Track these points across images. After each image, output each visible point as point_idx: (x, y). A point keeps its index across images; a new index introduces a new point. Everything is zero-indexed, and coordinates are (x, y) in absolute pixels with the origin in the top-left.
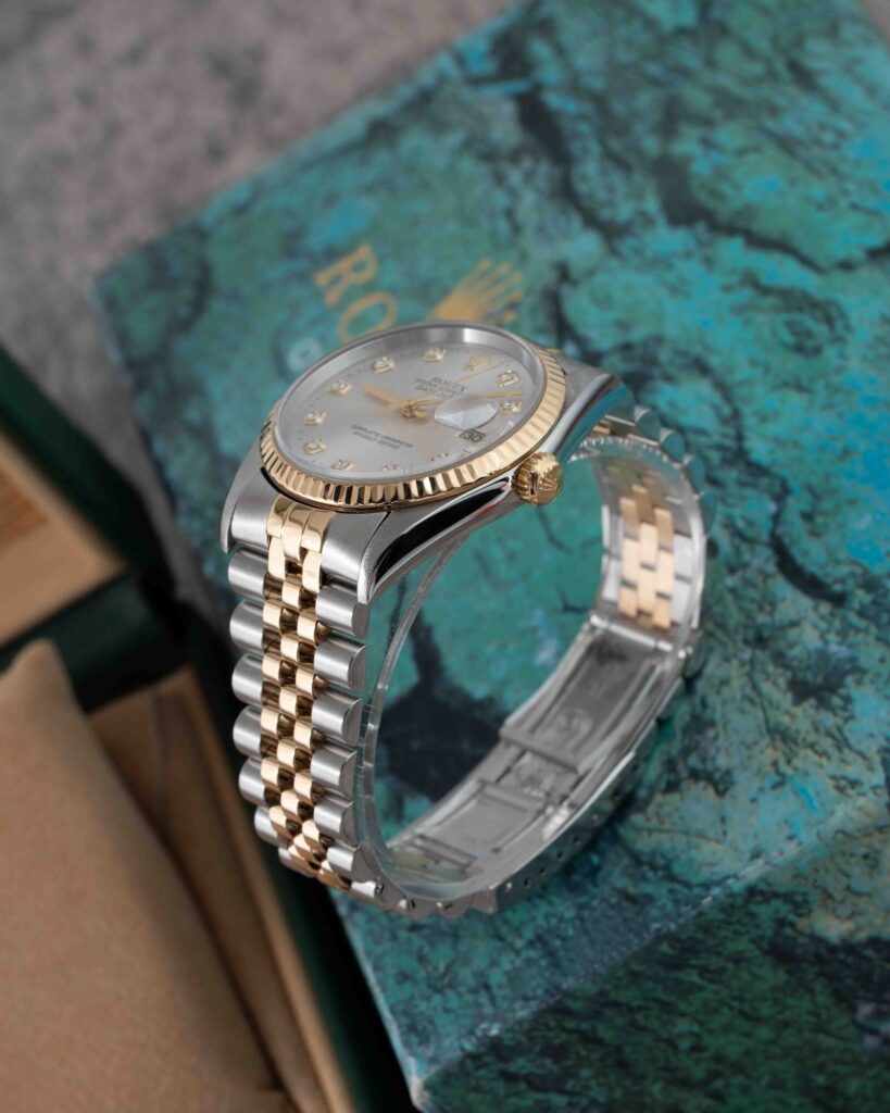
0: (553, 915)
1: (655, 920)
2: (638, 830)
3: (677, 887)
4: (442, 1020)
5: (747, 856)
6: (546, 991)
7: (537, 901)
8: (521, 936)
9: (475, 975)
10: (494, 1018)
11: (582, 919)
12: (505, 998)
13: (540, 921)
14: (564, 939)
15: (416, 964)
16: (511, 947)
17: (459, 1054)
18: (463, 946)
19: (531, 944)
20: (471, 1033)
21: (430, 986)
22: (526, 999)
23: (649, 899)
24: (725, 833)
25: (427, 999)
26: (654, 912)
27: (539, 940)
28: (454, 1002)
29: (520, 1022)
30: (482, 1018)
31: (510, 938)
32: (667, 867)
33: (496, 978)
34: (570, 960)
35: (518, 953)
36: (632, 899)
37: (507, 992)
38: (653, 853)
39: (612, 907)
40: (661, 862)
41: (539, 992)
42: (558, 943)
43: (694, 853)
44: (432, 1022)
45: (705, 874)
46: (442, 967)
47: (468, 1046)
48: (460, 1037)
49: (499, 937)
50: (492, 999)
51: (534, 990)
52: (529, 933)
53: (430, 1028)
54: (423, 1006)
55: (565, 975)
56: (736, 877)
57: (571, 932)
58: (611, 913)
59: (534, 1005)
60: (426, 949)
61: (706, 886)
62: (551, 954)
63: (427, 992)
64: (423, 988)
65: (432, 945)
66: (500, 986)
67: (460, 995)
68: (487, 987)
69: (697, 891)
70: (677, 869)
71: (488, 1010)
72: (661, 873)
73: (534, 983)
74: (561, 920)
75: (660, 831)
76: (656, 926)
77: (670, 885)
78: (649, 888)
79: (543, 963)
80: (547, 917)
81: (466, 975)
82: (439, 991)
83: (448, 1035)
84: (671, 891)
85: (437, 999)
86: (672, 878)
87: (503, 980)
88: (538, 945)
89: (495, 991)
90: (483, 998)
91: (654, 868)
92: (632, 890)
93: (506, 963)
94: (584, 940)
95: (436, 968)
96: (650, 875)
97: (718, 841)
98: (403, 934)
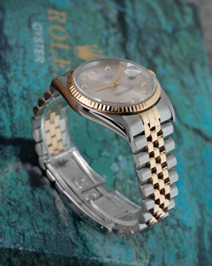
0: (50, 231)
1: (76, 253)
2: (82, 226)
3: (85, 249)
4: (7, 234)
5: (107, 255)
6: (39, 249)
7: (47, 223)
8: (39, 229)
9: (22, 229)
10: (22, 245)
11: (57, 238)
12: (27, 242)
13: (45, 229)
14: (50, 239)
15: (6, 214)
16: (35, 230)
17: (8, 247)
18: (22, 219)
19: (40, 233)
20: (15, 244)
21: (7, 222)
22: (33, 247)
23: (77, 247)
24: (103, 245)
25: (6, 226)
26: (77, 251)
27: (43, 234)
28: (13, 232)
29: (28, 251)
30: (19, 243)
31: (35, 227)
32: (85, 242)
33: (27, 234)
34: (50, 246)
35: (36, 233)
36: (73, 243)
37: (29, 241)
38: (83, 235)
39: (66, 241)
40: (84, 239)
41: (38, 248)
42: (48, 239)
43: (93, 244)
44: (4, 233)
45: (94, 251)
46: (13, 220)
47: (12, 247)
48: (11, 243)
49: (32, 224)
50: (24, 240)
51: (36, 246)
52: (41, 230)
53: (3, 234)
54: (4, 227)
55: (46, 249)
56: (102, 258)
57: (52, 239)
58: (65, 242)
59: (34, 250)
60: (10, 212)
61: (93, 255)
62: (45, 240)
63: (6, 224)
64: (6, 222)
65: (13, 212)
66: (27, 238)
67: (15, 231)
68: (24, 236)
69: (90, 254)
70: (87, 244)
71: (21, 242)
72: (83, 242)
73: (37, 244)
74: (51, 233)
75: (87, 231)
76: (76, 255)
77: (84, 247)
78: (78, 244)
79: (42, 241)
80: (48, 229)
81: (19, 227)
82: (10, 226)
83: (8, 240)
84: (83, 249)
85: (8, 228)
86: (85, 245)
87: (29, 237)
88: (42, 235)
89: (26, 238)
90: (21, 237)
91: (81, 239)
92: (73, 240)
93: (32, 233)
94: (55, 243)
95: (11, 219)
96: (80, 240)
97: (101, 246)
98: (5, 203)
